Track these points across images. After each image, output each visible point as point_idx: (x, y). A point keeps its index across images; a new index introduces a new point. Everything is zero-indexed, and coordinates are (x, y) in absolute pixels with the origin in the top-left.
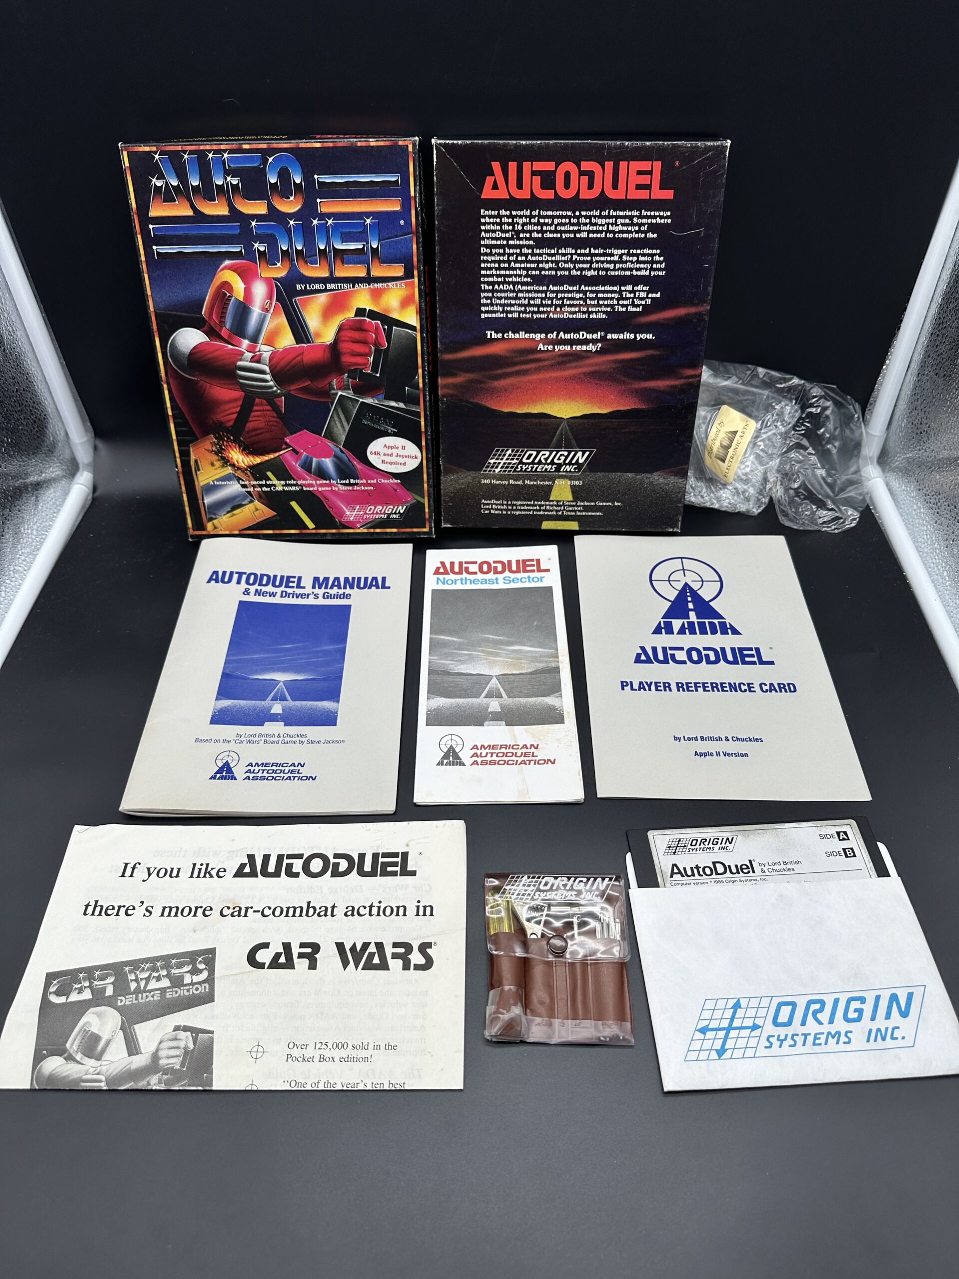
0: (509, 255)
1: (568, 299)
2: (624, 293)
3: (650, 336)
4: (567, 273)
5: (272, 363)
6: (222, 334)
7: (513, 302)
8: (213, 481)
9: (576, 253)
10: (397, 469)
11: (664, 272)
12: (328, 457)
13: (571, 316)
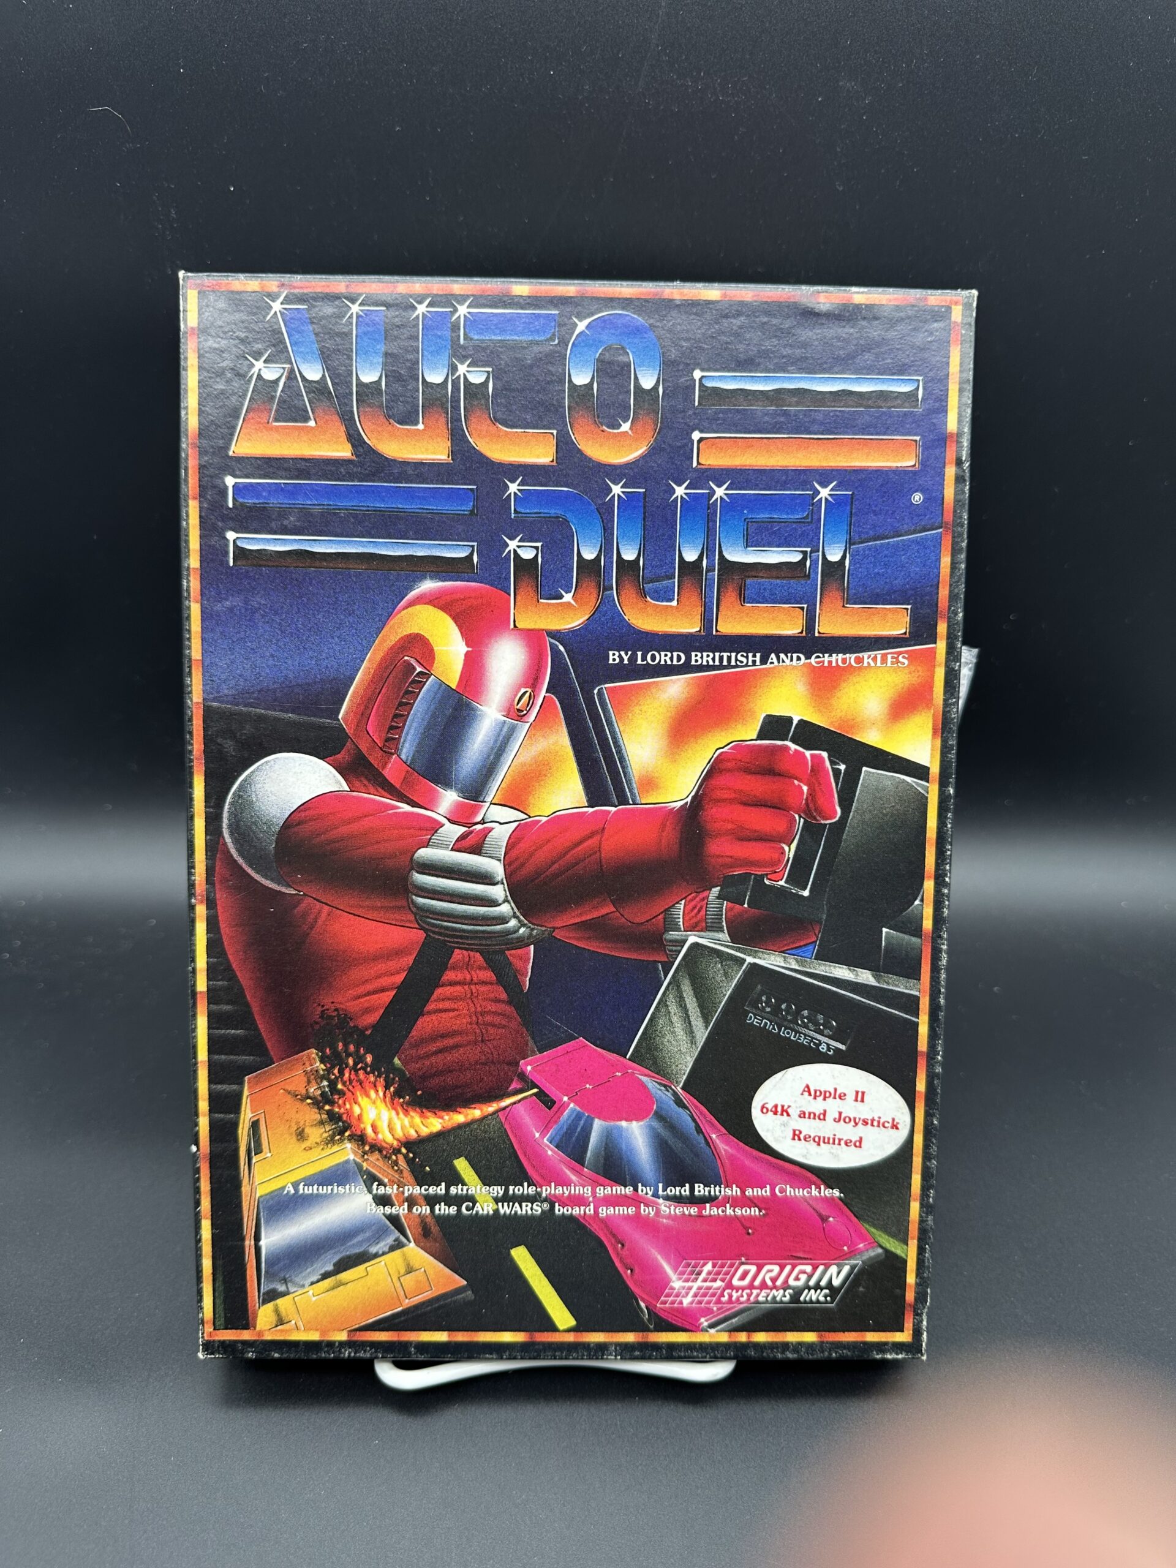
5: (514, 853)
6: (386, 773)
8: (295, 1185)
10: (836, 1156)
12: (638, 1119)
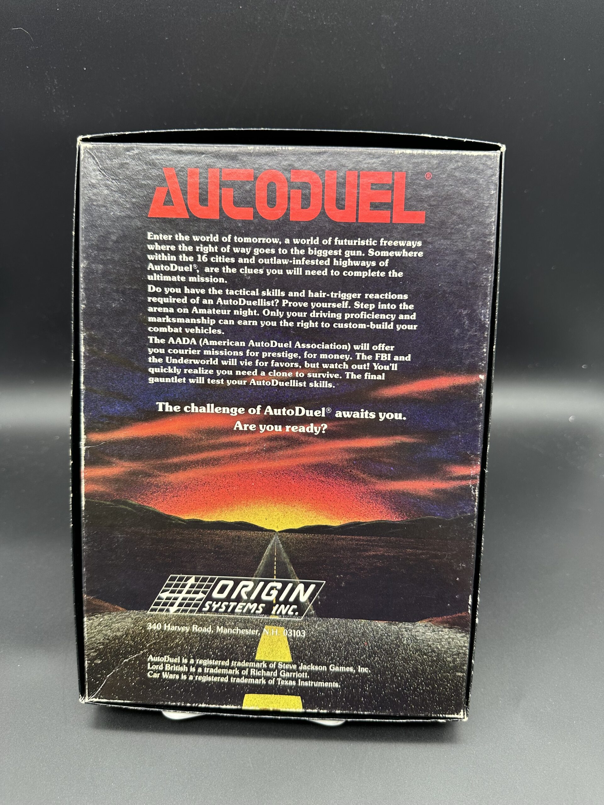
0: (190, 296)
1: (277, 360)
2: (358, 354)
3: (399, 416)
4: (274, 324)
7: (196, 362)
9: (286, 297)
11: (415, 326)
13: (282, 384)
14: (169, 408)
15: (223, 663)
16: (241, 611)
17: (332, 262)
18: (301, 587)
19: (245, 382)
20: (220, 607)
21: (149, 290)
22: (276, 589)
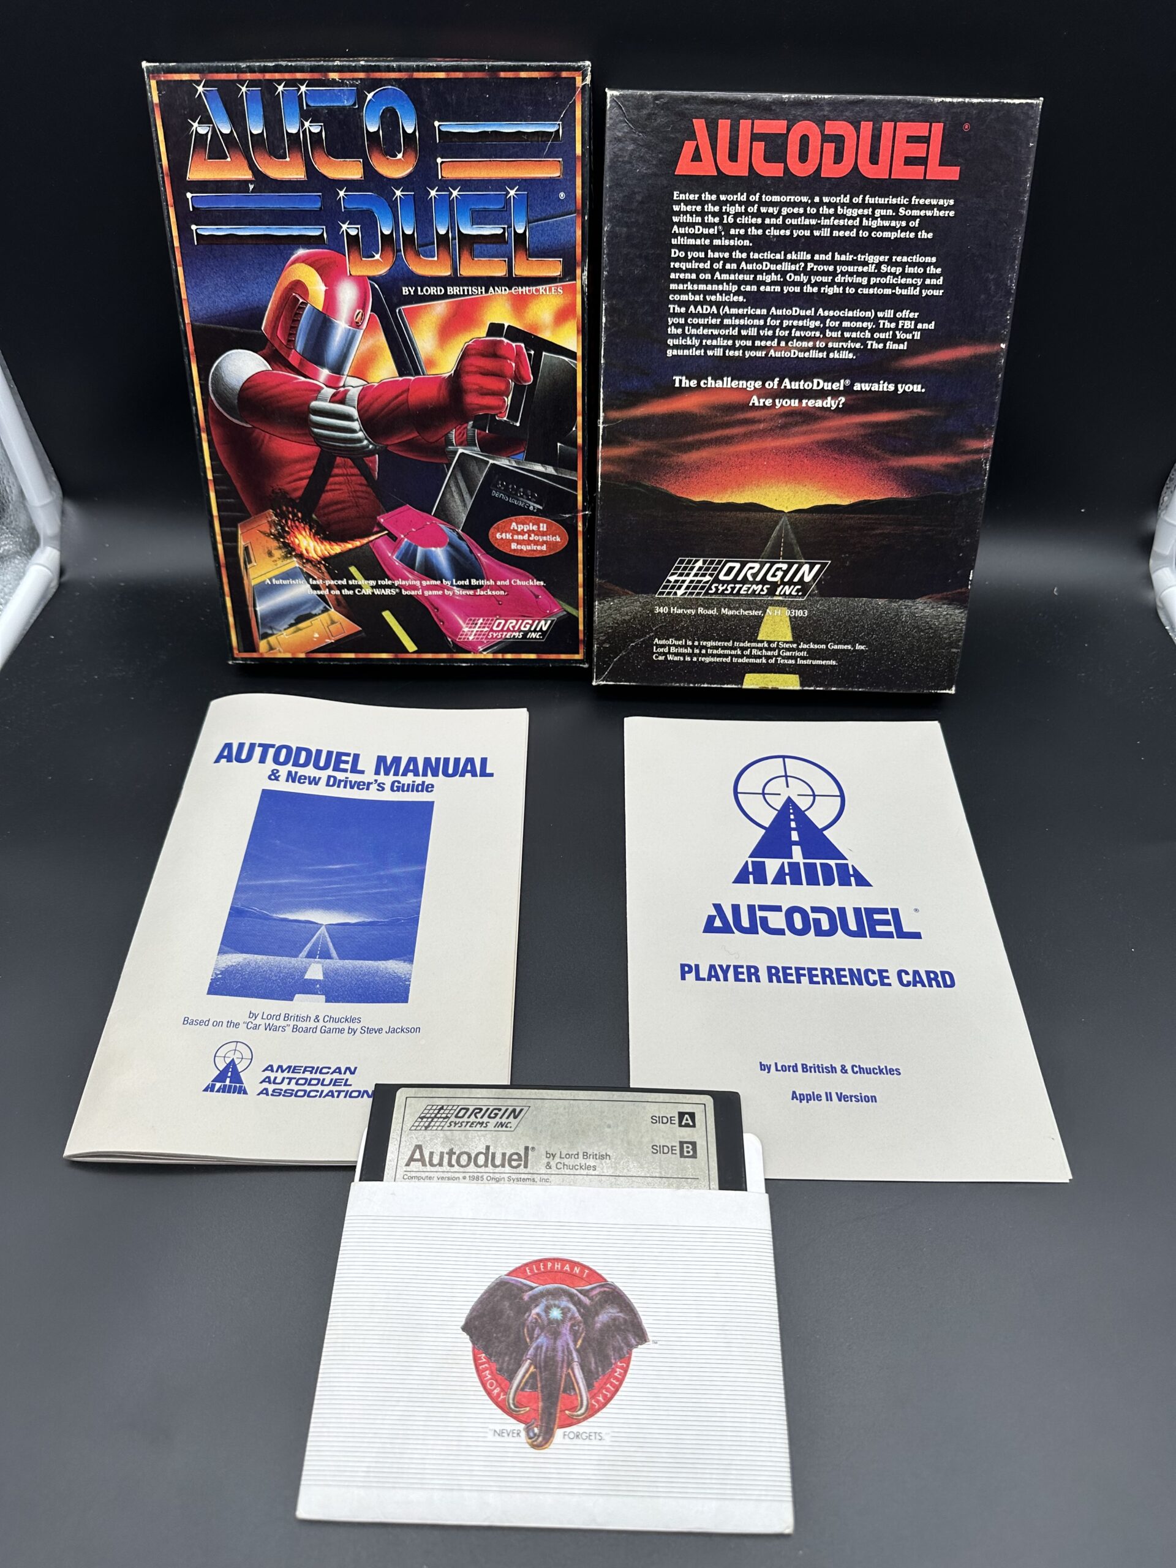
14: (686, 383)
15: (726, 644)
16: (745, 592)
17: (861, 222)
18: (806, 567)
19: (764, 353)
20: (726, 589)
21: (673, 255)
22: (782, 570)
